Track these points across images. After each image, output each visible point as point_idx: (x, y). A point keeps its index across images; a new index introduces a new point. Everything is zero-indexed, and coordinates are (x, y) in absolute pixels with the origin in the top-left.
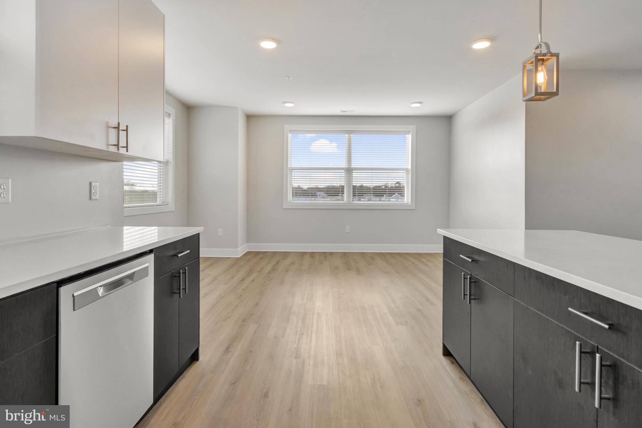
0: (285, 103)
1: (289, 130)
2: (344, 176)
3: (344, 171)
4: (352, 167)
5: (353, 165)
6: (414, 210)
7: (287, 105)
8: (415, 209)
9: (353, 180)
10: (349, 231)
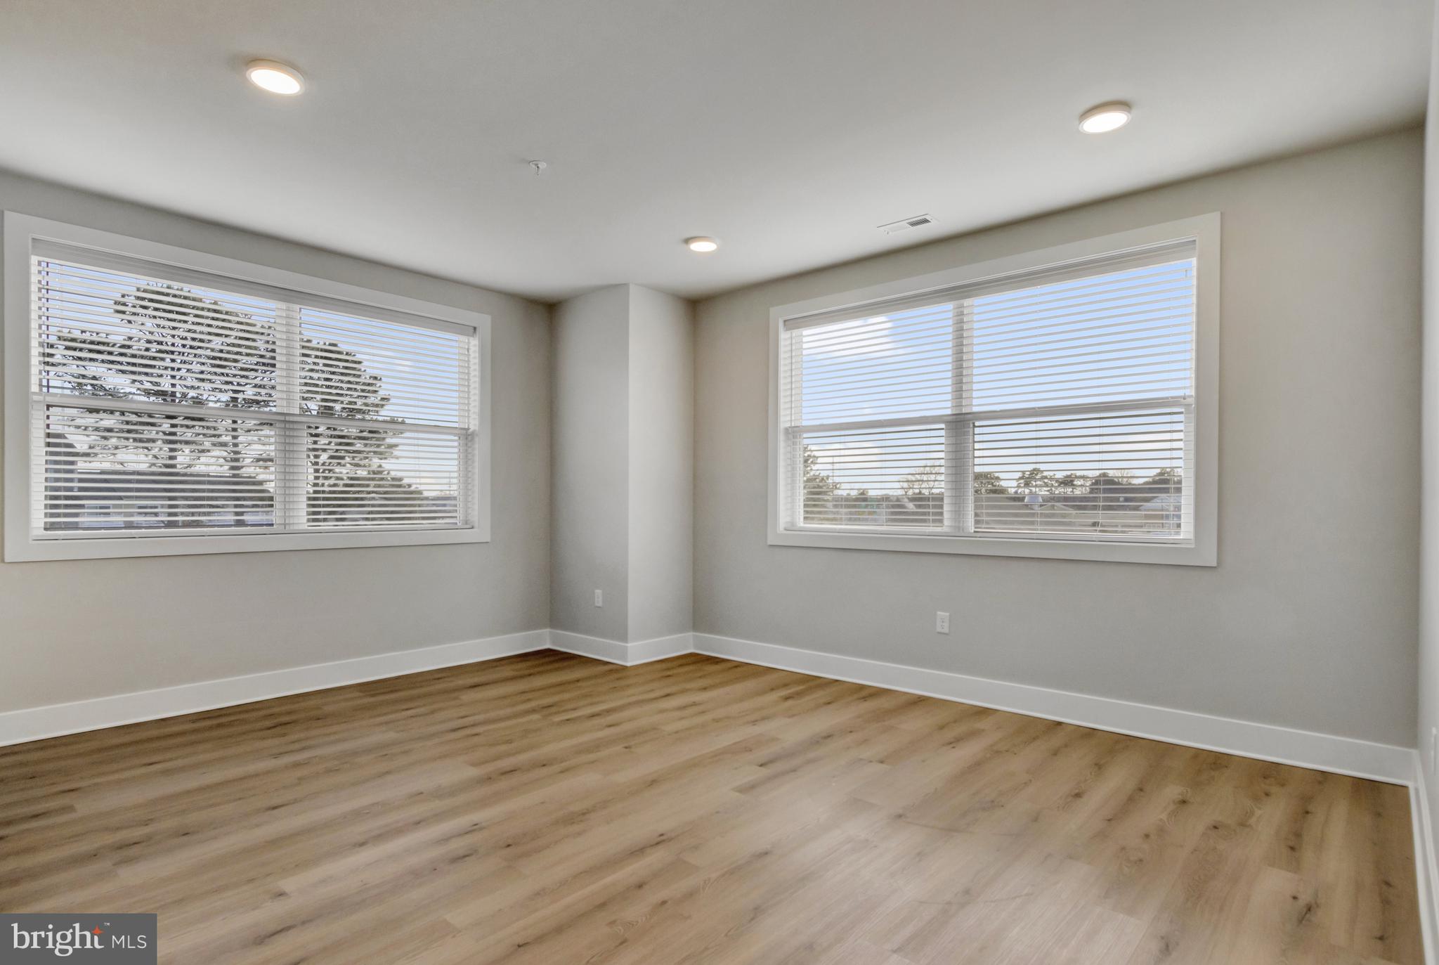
0: (687, 241)
1: (785, 321)
2: (942, 440)
3: (943, 426)
4: (975, 409)
5: (979, 402)
6: (1215, 567)
7: (697, 247)
8: (1214, 564)
9: (977, 453)
10: (946, 630)
